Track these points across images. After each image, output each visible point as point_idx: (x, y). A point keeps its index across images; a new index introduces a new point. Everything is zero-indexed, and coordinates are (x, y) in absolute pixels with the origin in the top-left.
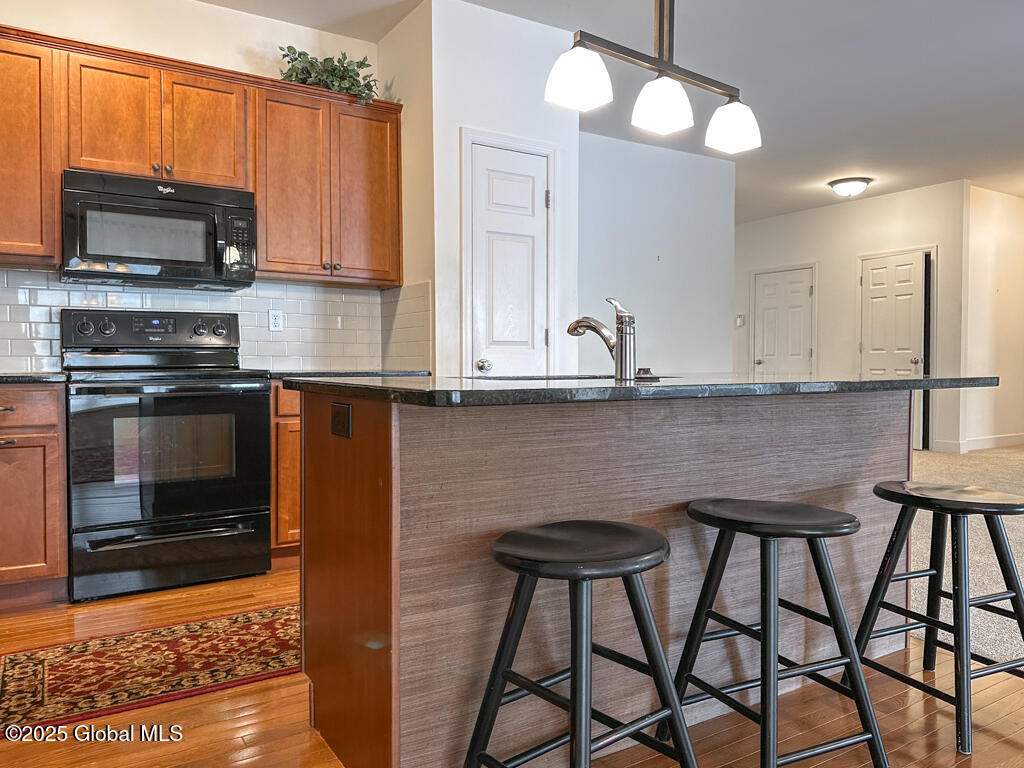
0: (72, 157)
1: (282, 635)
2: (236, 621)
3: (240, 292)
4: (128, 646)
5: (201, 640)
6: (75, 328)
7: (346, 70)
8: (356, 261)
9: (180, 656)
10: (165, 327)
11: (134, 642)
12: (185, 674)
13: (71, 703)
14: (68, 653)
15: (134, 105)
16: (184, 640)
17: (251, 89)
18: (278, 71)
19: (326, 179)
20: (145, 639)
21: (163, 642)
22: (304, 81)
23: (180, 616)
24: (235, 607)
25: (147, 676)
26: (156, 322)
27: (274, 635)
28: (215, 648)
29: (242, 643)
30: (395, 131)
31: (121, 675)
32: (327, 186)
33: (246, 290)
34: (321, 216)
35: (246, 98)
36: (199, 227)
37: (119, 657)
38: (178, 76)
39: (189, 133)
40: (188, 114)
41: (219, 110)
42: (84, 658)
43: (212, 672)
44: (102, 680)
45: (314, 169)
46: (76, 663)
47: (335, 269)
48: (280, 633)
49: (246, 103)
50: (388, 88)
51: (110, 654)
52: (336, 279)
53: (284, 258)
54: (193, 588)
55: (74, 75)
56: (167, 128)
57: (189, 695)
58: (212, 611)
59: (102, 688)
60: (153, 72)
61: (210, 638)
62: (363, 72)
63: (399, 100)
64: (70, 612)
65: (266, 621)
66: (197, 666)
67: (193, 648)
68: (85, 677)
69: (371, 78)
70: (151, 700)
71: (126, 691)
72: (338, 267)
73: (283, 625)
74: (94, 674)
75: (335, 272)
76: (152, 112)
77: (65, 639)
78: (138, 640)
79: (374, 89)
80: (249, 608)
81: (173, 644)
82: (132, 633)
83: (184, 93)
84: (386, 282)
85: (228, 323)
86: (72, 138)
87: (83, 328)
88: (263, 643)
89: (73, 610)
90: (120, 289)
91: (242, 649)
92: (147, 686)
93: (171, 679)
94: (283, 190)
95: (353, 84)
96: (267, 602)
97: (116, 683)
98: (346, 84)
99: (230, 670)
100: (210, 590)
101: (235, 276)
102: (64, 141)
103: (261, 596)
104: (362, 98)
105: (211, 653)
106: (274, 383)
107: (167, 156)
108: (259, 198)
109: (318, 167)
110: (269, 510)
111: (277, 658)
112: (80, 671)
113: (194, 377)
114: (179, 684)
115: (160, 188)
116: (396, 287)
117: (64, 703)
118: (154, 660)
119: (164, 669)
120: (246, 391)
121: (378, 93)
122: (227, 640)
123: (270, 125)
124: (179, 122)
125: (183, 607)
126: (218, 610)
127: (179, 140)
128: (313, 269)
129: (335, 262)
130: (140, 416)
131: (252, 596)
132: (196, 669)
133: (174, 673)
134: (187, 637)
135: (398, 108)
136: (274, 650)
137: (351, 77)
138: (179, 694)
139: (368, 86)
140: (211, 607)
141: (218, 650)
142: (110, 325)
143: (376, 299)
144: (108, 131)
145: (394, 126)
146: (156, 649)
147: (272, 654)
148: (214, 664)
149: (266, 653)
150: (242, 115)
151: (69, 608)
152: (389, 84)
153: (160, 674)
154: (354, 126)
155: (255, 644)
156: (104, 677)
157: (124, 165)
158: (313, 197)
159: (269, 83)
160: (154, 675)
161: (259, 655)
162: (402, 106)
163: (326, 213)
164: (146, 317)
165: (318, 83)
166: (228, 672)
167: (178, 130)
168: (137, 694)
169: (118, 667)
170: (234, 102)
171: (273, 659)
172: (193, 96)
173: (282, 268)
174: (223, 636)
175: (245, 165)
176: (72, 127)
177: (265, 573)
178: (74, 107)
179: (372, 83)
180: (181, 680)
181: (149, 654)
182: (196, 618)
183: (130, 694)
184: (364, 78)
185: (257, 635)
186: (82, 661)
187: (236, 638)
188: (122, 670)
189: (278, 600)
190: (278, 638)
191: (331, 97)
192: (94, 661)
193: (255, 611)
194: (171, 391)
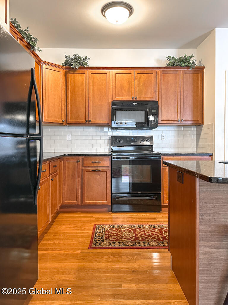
0: (114, 98)
1: (164, 234)
2: (151, 227)
3: (154, 130)
4: (124, 229)
5: (142, 231)
6: (114, 141)
7: (186, 59)
8: (188, 118)
9: (136, 235)
10: (134, 140)
11: (125, 227)
12: (137, 241)
13: (110, 243)
14: (110, 227)
15: (128, 82)
16: (137, 230)
17: (158, 71)
18: (166, 64)
19: (179, 94)
20: (128, 227)
21: (132, 229)
22: (173, 66)
23: (137, 222)
24: (151, 222)
25: (128, 239)
26: (132, 139)
27: (161, 234)
28: (145, 234)
29: (153, 234)
30: (202, 76)
31: (121, 237)
32: (180, 96)
33: (156, 129)
34: (177, 105)
35: (156, 74)
36: (143, 112)
37: (121, 231)
38: (139, 71)
39: (141, 87)
40: (141, 81)
41: (149, 79)
42: (113, 230)
43: (144, 242)
44: (117, 238)
45: (176, 91)
46: (111, 231)
47: (181, 121)
48: (163, 234)
49: (156, 75)
50: (200, 62)
51: (119, 230)
52: (182, 124)
53: (167, 119)
54: (140, 213)
55: (114, 76)
56: (136, 86)
57: (138, 248)
58: (145, 222)
59: (117, 240)
60: (132, 72)
61: (144, 231)
62: (191, 59)
63: (204, 65)
64: (112, 215)
65: (160, 228)
66: (140, 239)
67: (140, 233)
68: (113, 236)
69: (194, 60)
70: (128, 247)
71: (122, 243)
72: (182, 120)
73: (164, 231)
74: (115, 235)
75: (181, 122)
76: (132, 82)
77: (110, 223)
78: (126, 227)
79: (195, 63)
80: (155, 223)
81: (135, 230)
82: (125, 224)
83: (140, 75)
84: (198, 124)
85: (151, 138)
86: (114, 93)
87: (116, 141)
88: (158, 236)
89: (112, 214)
90: (124, 130)
91: (153, 236)
92: (127, 242)
93: (133, 242)
94: (166, 99)
95: (188, 64)
96: (160, 222)
97: (120, 239)
98: (186, 64)
99: (149, 243)
100: (145, 215)
101: (152, 126)
102: (112, 94)
103: (158, 219)
104: (191, 67)
105: (144, 236)
106: (162, 157)
107: (136, 94)
108: (159, 102)
109: (177, 91)
110: (161, 193)
111: (162, 242)
112: (112, 234)
113: (141, 155)
114: (135, 244)
115: (134, 103)
116: (201, 125)
117: (108, 242)
118: (130, 234)
119: (132, 238)
120: (154, 159)
121: (197, 65)
122: (148, 233)
123: (163, 80)
124: (138, 84)
125: (138, 219)
126: (147, 222)
127: (139, 89)
128: (175, 122)
129: (181, 119)
130: (129, 165)
131: (156, 219)
132: (140, 241)
133: (134, 240)
134: (138, 229)
135: (203, 68)
136: (161, 239)
137: (188, 61)
138: (135, 247)
139: (193, 63)
140: (145, 220)
141: (146, 235)
142: (122, 140)
143: (194, 129)
144: (122, 89)
145: (202, 74)
146: (130, 231)
147: (160, 240)
148: (144, 240)
149: (158, 239)
150: (155, 79)
151: (111, 213)
152: (200, 61)
153: (130, 240)
154: (189, 76)
155: (156, 236)
156: (117, 237)
157: (126, 98)
158: (175, 100)
159: (163, 68)
160: (129, 239)
161: (157, 240)
162: (205, 67)
163: (179, 104)
164: (130, 137)
165: (178, 65)
166: (148, 243)
167: (138, 86)
168: (125, 244)
169: (121, 234)
170: (153, 76)
171: (161, 242)
172: (142, 76)
173: (165, 122)
174: (147, 231)
175: (156, 94)
176: (114, 90)
177: (160, 212)
178: (114, 85)
179: (195, 62)
180: (136, 243)
181: (128, 232)
182: (141, 223)
183: (123, 244)
184: (192, 61)
185: (157, 233)
186: (113, 231)
187: (151, 232)
188: (122, 236)
189: (163, 222)
190: (163, 235)
191: (181, 69)
192: (116, 231)
193: (157, 224)
194: (136, 158)
